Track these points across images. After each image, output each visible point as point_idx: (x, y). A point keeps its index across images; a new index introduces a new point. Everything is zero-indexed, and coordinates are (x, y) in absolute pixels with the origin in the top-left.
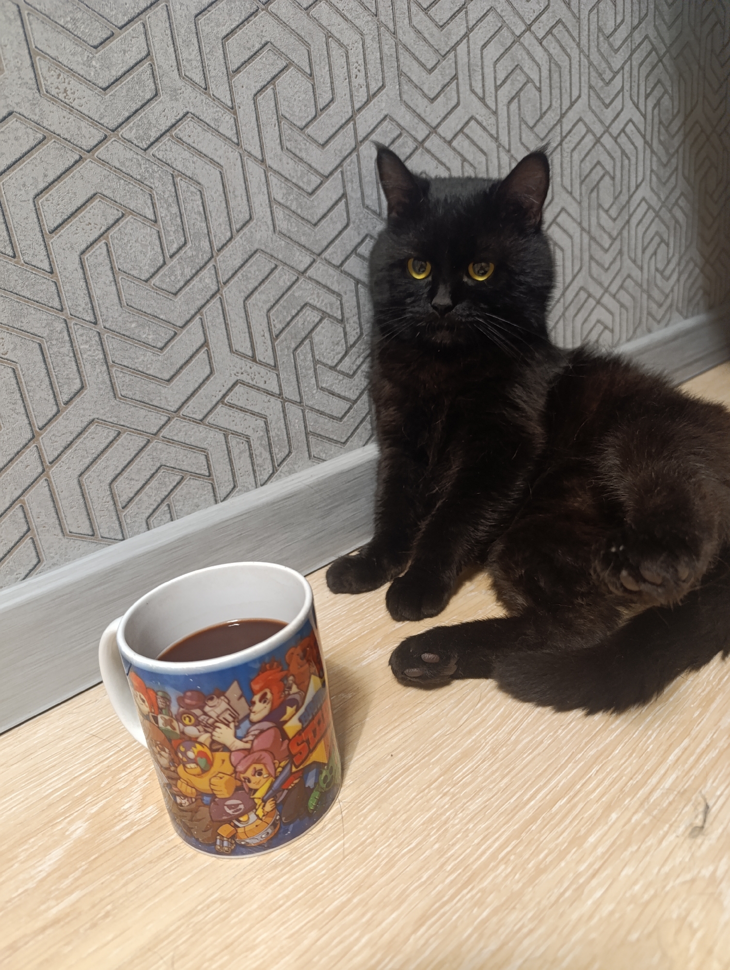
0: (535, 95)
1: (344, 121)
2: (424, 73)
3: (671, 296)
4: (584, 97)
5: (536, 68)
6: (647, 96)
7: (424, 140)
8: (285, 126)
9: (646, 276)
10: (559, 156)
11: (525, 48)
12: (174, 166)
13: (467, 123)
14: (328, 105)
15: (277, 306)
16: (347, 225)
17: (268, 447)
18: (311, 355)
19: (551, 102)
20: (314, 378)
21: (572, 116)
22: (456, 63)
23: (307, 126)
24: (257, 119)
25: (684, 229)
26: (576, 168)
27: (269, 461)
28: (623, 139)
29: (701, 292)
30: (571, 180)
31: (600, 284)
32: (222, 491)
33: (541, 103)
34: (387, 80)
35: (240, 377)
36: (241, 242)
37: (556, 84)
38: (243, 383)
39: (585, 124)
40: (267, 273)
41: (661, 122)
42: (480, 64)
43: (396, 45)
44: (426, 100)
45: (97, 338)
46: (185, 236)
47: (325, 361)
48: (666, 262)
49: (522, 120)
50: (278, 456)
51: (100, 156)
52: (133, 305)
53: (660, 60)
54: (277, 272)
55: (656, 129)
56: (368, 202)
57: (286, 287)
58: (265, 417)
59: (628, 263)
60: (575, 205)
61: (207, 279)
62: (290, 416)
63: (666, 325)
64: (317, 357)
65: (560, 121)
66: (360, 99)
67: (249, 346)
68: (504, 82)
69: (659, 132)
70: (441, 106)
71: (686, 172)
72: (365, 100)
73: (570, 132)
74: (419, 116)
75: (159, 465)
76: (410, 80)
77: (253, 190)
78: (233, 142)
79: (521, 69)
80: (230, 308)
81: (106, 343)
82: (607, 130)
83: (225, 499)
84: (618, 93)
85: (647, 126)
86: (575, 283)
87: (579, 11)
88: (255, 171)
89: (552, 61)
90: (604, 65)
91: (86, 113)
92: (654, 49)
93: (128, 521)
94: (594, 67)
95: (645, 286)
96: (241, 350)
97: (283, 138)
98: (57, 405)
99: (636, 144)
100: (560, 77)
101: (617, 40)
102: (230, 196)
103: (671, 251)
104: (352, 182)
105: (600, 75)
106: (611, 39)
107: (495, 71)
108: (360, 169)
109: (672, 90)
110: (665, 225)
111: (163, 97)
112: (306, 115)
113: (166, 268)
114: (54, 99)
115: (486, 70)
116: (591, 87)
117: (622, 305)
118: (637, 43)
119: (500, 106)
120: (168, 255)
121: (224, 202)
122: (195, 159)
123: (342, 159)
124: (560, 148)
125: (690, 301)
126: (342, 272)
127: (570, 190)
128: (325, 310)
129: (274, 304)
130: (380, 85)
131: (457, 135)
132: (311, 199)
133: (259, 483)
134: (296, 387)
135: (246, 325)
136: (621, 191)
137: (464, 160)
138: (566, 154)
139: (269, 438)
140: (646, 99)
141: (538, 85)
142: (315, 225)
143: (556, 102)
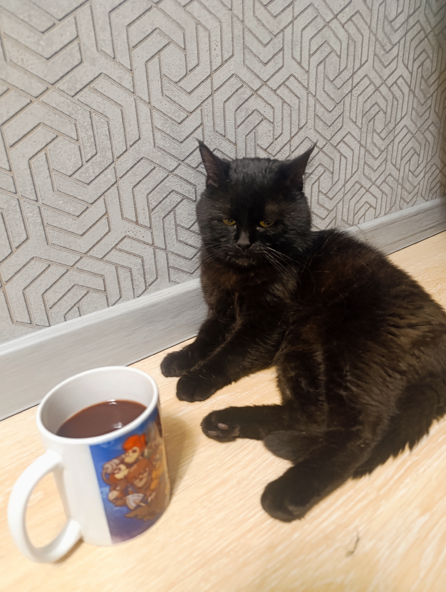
0: (336, 60)
1: (204, 78)
2: (261, 47)
3: (418, 187)
4: (370, 61)
5: (338, 43)
6: (414, 60)
7: (258, 90)
8: (166, 81)
9: (402, 174)
10: (350, 99)
11: (332, 30)
12: (91, 106)
13: (288, 79)
14: (194, 68)
15: (154, 192)
17: (143, 275)
18: (174, 221)
19: (347, 64)
20: (175, 235)
21: (361, 74)
22: (283, 40)
23: (180, 81)
24: (147, 77)
25: (431, 145)
26: (360, 106)
27: (143, 283)
28: (395, 88)
29: (439, 185)
30: (356, 114)
31: (370, 180)
32: (112, 300)
33: (340, 65)
34: (235, 52)
35: (127, 234)
36: (132, 153)
37: (351, 53)
38: (129, 237)
39: (369, 79)
40: (148, 172)
41: (422, 77)
42: (300, 40)
43: (243, 29)
44: (261, 65)
45: (38, 210)
46: (96, 149)
47: (182, 225)
48: (417, 166)
49: (326, 76)
50: (149, 280)
51: (43, 101)
52: (61, 190)
53: (426, 37)
54: (154, 171)
55: (418, 81)
56: (217, 129)
57: (160, 180)
58: (142, 258)
59: (390, 166)
60: (357, 130)
61: (109, 175)
62: (158, 257)
63: (412, 206)
64: (178, 223)
65: (352, 77)
66: (216, 64)
67: (134, 215)
68: (316, 52)
69: (420, 83)
70: (271, 68)
71: (437, 109)
72: (220, 64)
73: (358, 83)
74: (255, 74)
75: (73, 284)
76: (251, 52)
77: (141, 121)
78: (130, 91)
79: (328, 43)
80: (123, 192)
81: (43, 213)
82: (384, 82)
83: (114, 304)
84: (395, 58)
85: (412, 79)
86: (353, 179)
87: (372, 5)
88: (144, 110)
89: (350, 38)
90: (386, 40)
91: (35, 73)
92: (423, 29)
93: (53, 316)
94: (379, 42)
95: (400, 181)
96: (129, 218)
97: (164, 88)
98: (11, 248)
99: (404, 91)
100: (355, 48)
101: (397, 24)
102: (127, 124)
103: (421, 159)
104: (208, 116)
105: (383, 47)
106: (393, 23)
107: (310, 45)
108: (213, 108)
109: (433, 56)
110: (418, 142)
111: (86, 64)
112: (180, 74)
113: (83, 168)
114: (15, 65)
115: (303, 44)
116: (375, 55)
117: (383, 193)
118: (411, 26)
119: (311, 67)
120: (84, 161)
121: (123, 128)
122: (105, 102)
123: (202, 101)
124: (350, 94)
125: (430, 190)
126: (197, 171)
127: (355, 121)
128: (184, 194)
129: (152, 191)
130: (231, 54)
131: (280, 86)
132: (180, 127)
133: (136, 296)
134: (163, 240)
135: (133, 203)
136: (390, 121)
137: (284, 102)
138: (354, 98)
139: (144, 270)
140: (414, 62)
141: (339, 54)
142: (181, 142)
143: (350, 64)
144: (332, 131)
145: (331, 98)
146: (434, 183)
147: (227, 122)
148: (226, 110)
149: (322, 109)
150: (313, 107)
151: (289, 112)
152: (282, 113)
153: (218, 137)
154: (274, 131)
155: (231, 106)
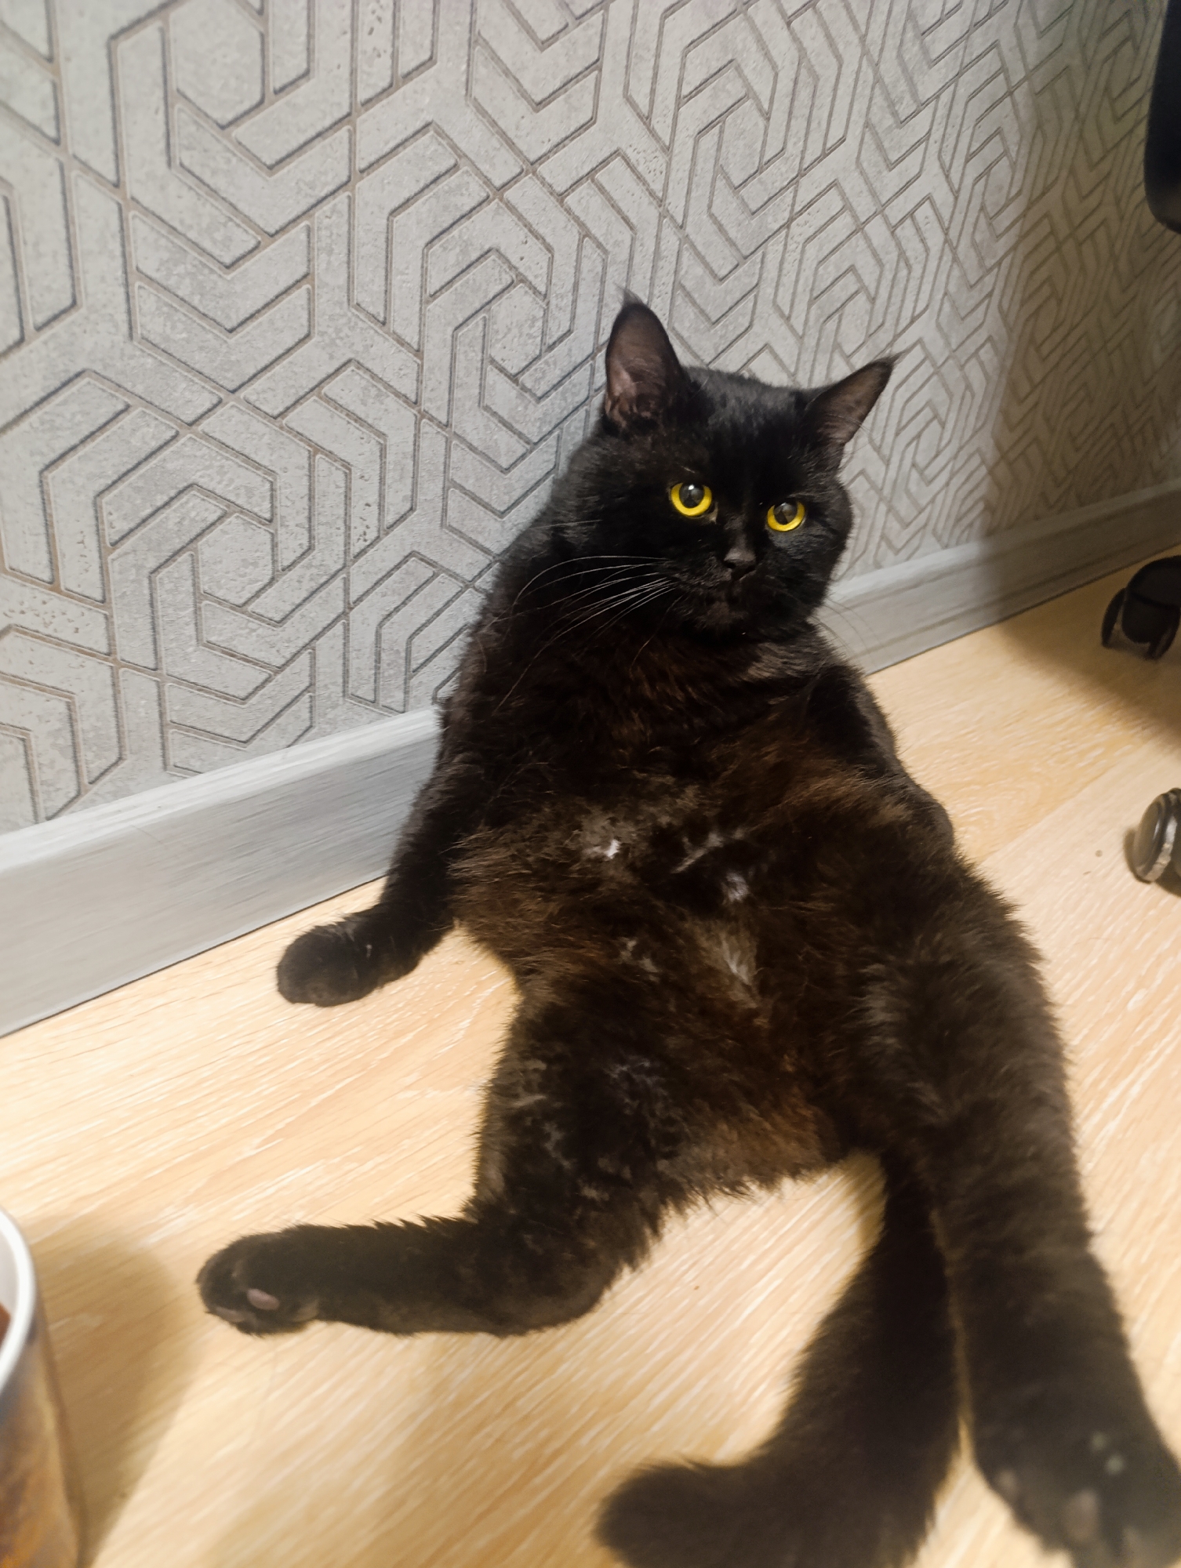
0: (756, 124)
1: (327, 123)
2: (528, 47)
3: (928, 510)
4: (852, 142)
5: (768, 73)
6: (969, 157)
7: (505, 186)
8: (183, 116)
9: (892, 473)
10: (781, 247)
11: (754, 28)
13: (605, 162)
14: (293, 83)
15: (121, 487)
16: (308, 336)
17: (70, 751)
18: (190, 582)
19: (785, 143)
20: (192, 627)
21: (820, 176)
22: (603, 36)
23: (236, 121)
24: (113, 92)
25: (978, 399)
26: (807, 273)
27: (70, 774)
28: (907, 231)
29: (981, 506)
30: (794, 294)
33: (764, 143)
34: (441, 50)
35: (17, 619)
36: (45, 352)
37: (801, 110)
38: (24, 631)
39: (843, 195)
40: (103, 419)
41: (982, 208)
42: (654, 45)
44: (523, 107)
47: (220, 594)
48: (933, 454)
49: (720, 170)
50: (92, 766)
53: (1010, 93)
54: (126, 420)
55: (971, 219)
56: (359, 296)
57: (147, 450)
58: (68, 696)
60: (791, 340)
62: (127, 694)
63: (908, 559)
64: (204, 587)
65: (794, 182)
66: (372, 81)
67: (45, 561)
68: (698, 90)
69: (976, 224)
70: (555, 121)
71: (1005, 306)
72: (385, 84)
73: (810, 204)
74: (503, 134)
76: (495, 57)
77: (84, 243)
78: (44, 134)
79: (738, 69)
82: (881, 210)
84: (919, 143)
85: (957, 211)
88: (96, 206)
89: (804, 63)
90: (903, 86)
92: (1003, 69)
94: (884, 87)
95: (887, 491)
96: (26, 568)
97: (175, 140)
99: (930, 243)
100: (814, 96)
101: (940, 41)
102: (25, 252)
103: (947, 436)
104: (330, 252)
105: (892, 104)
106: (928, 39)
107: (683, 66)
108: (351, 227)
109: (1018, 152)
110: (948, 390)
112: (237, 98)
115: (664, 60)
116: (867, 125)
118: (974, 57)
119: (680, 136)
121: (9, 264)
123: (313, 201)
124: (784, 232)
125: (958, 520)
126: (281, 428)
127: (787, 313)
128: (233, 499)
129: (114, 483)
130: (425, 56)
131: (578, 183)
132: (229, 277)
133: (42, 814)
134: (150, 640)
135: (40, 520)
136: (882, 324)
137: (585, 233)
138: (795, 245)
139: (73, 733)
140: (967, 161)
141: (766, 106)
142: (231, 331)
143: (795, 144)
144: (721, 337)
145: (729, 240)
146: (969, 502)
147: (396, 280)
148: (397, 239)
149: (699, 270)
150: (674, 259)
151: (600, 269)
152: (578, 269)
153: (360, 324)
154: (545, 322)
155: (413, 228)
